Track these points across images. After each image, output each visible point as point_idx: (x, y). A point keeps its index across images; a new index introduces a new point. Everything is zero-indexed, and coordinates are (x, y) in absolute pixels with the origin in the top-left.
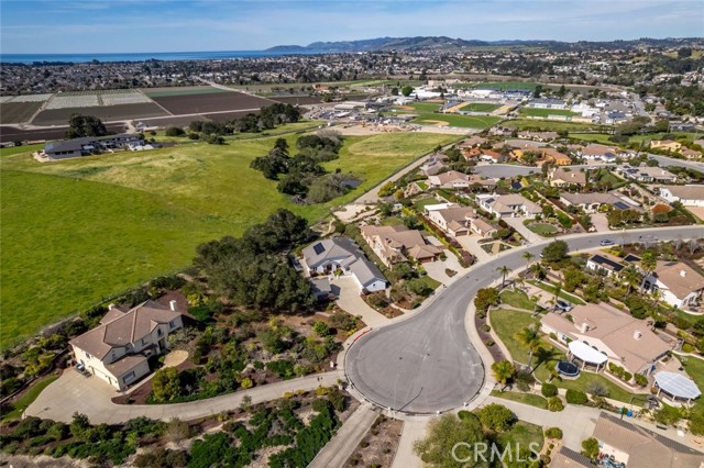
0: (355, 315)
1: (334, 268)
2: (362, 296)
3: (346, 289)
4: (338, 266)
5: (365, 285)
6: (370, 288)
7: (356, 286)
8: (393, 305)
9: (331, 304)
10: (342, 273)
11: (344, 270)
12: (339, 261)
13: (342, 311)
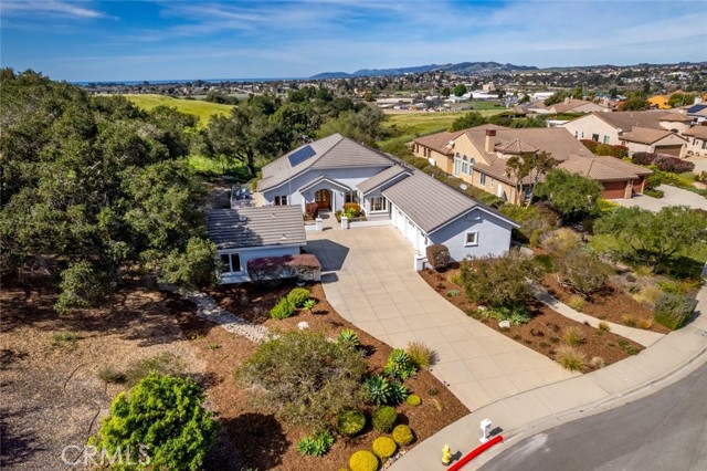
0: (401, 342)
1: (338, 200)
2: (424, 272)
3: (366, 251)
4: (350, 198)
5: (439, 234)
6: (457, 247)
7: (404, 247)
8: (562, 308)
9: (297, 293)
10: (358, 215)
11: (365, 207)
12: (353, 183)
13: (339, 324)
